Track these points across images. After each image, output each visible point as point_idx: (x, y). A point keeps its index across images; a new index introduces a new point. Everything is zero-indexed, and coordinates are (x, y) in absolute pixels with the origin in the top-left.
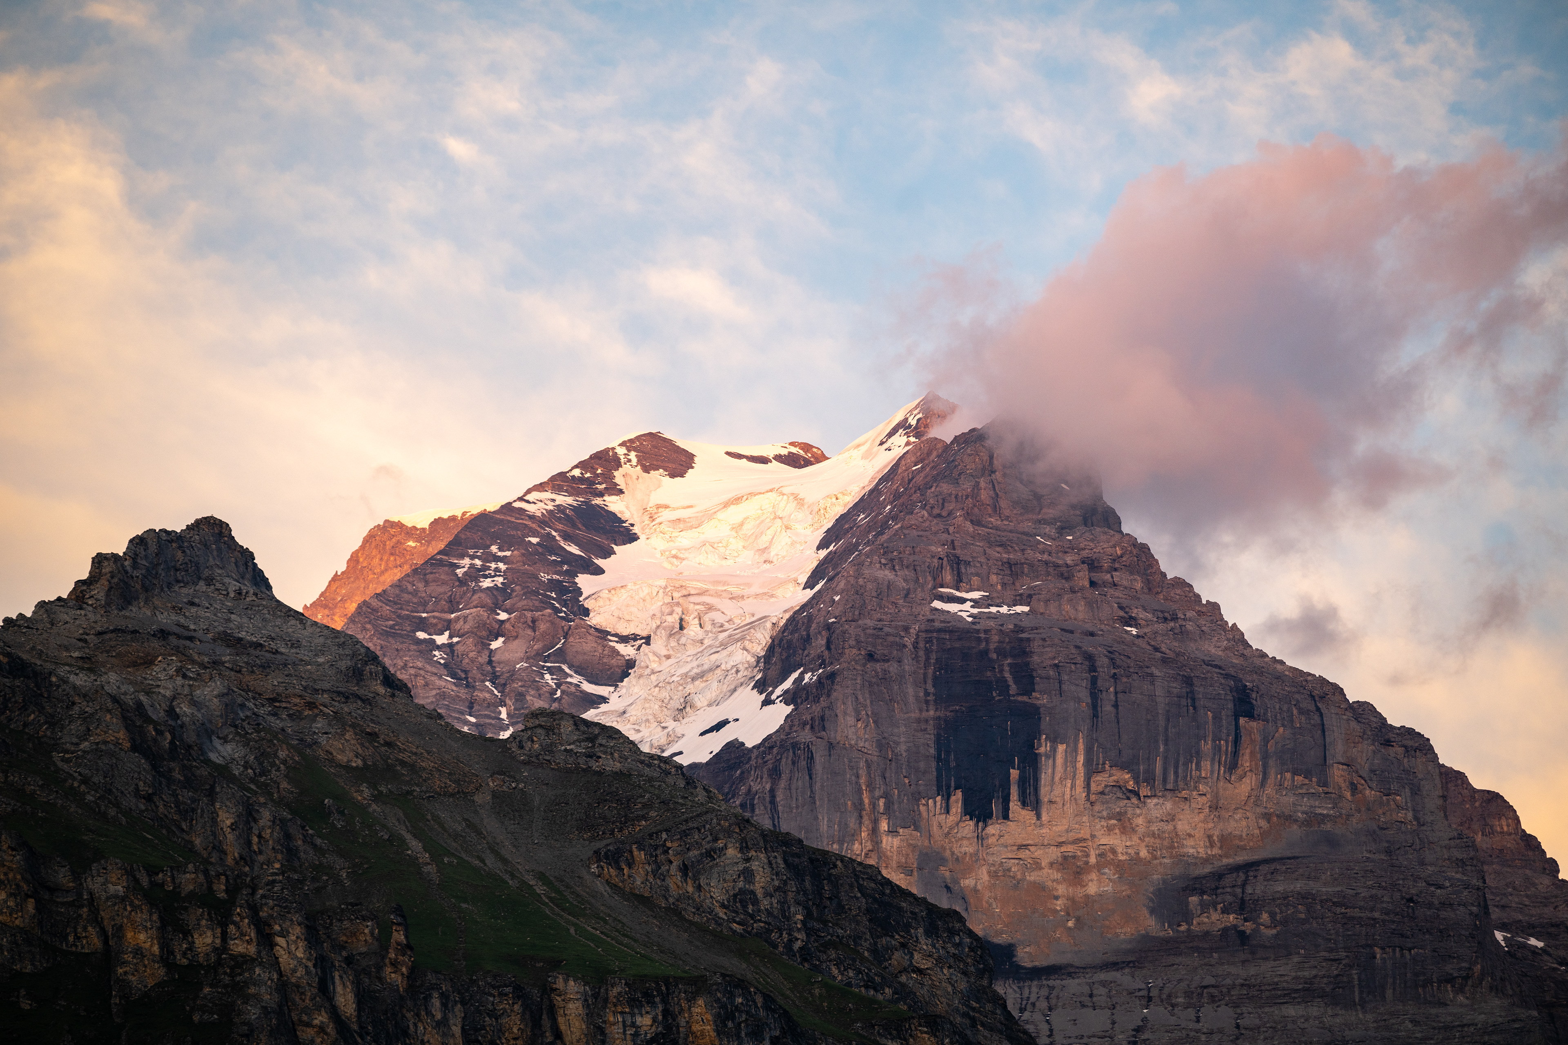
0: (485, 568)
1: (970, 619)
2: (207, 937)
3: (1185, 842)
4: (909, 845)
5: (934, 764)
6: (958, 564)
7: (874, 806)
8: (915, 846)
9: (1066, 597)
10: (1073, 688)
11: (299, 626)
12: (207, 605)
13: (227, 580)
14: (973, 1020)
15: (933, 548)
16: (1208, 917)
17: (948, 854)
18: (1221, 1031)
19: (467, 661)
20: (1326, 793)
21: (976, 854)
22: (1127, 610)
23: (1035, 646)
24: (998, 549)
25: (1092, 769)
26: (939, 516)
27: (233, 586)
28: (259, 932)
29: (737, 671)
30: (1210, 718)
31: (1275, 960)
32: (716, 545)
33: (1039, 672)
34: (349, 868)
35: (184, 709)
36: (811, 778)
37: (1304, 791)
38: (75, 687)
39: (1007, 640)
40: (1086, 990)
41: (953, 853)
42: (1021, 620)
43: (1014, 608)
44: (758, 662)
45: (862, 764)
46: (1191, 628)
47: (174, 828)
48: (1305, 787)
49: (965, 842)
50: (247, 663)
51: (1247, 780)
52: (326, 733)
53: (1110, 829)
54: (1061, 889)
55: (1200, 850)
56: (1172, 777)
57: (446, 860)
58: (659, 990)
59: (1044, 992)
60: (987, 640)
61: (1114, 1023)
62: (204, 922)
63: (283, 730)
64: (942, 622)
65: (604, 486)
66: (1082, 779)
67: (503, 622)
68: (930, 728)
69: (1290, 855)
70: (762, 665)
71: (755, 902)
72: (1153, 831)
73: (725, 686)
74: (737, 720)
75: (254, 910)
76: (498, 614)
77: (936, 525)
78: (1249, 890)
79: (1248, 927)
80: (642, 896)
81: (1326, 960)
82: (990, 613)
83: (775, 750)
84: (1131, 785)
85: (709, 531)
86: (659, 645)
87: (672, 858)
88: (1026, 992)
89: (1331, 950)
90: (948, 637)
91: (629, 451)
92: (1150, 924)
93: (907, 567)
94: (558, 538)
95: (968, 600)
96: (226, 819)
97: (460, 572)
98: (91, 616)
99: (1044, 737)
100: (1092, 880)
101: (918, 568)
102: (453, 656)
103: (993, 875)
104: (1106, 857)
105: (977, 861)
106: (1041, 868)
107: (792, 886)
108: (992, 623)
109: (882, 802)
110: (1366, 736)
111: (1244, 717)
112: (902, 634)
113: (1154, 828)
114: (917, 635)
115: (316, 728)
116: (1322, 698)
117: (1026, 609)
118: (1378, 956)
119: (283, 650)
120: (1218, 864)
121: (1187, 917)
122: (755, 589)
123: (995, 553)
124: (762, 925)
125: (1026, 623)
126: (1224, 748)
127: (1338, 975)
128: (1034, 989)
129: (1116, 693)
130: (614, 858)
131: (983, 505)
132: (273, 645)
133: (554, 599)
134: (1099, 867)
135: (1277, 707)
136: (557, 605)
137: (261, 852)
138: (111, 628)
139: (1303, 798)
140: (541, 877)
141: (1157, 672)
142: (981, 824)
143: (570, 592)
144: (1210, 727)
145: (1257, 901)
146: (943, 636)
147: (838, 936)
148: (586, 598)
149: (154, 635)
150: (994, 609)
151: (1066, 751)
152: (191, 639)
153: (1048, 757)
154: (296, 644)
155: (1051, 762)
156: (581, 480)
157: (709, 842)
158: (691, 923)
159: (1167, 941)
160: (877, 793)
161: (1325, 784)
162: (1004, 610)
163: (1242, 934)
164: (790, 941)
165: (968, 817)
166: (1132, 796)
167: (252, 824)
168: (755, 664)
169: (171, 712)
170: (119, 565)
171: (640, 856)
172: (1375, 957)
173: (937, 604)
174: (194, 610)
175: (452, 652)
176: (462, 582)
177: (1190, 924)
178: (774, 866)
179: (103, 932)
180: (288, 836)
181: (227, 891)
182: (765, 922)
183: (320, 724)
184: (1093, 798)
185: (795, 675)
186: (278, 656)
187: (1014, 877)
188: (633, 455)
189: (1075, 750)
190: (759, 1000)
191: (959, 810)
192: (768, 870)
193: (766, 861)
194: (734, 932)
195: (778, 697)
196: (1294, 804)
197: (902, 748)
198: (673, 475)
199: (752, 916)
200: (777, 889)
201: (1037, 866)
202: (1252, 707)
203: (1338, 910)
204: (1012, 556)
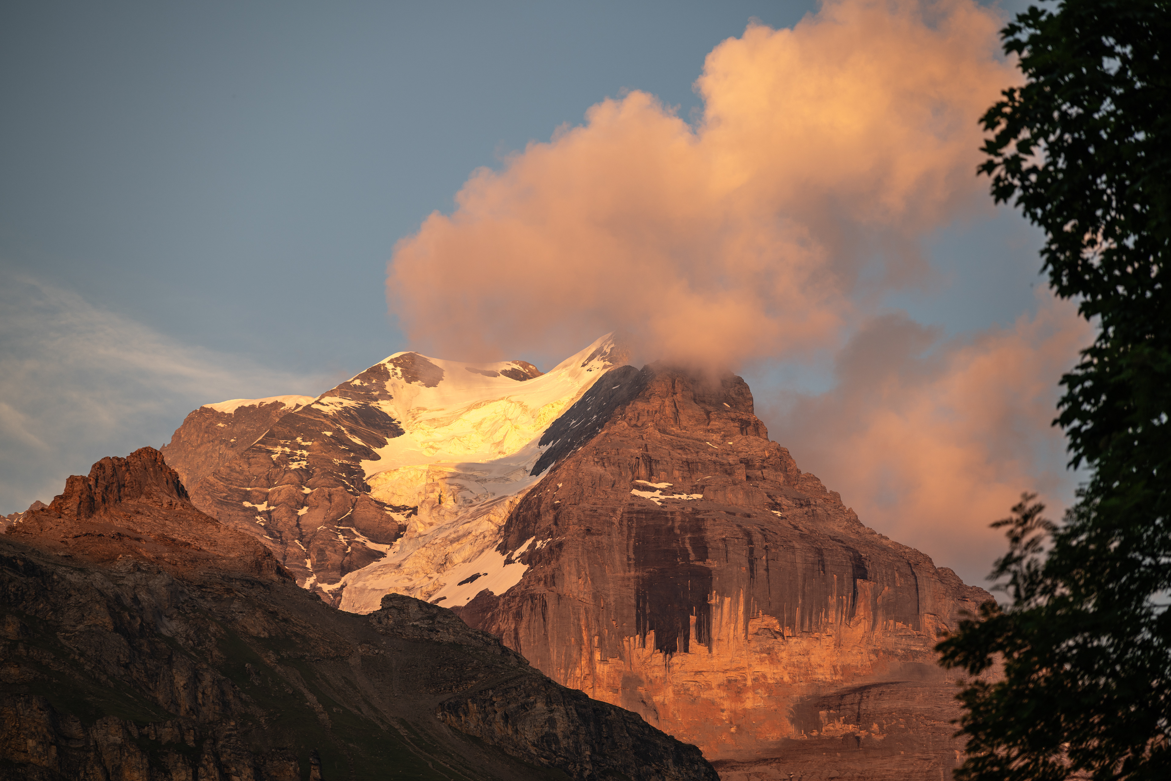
0: (292, 454)
1: (659, 504)
2: (182, 775)
3: (816, 670)
4: (616, 671)
5: (634, 612)
6: (650, 462)
7: (591, 641)
8: (620, 672)
9: (730, 488)
10: (736, 556)
11: (215, 530)
12: (148, 513)
13: (161, 495)
15: (632, 450)
16: (833, 726)
17: (644, 677)
19: (280, 524)
20: (919, 635)
21: (665, 677)
22: (774, 498)
23: (708, 524)
24: (679, 451)
25: (749, 616)
26: (636, 426)
27: (166, 500)
28: (221, 772)
29: (484, 537)
30: (835, 579)
31: (882, 759)
32: (461, 439)
33: (712, 544)
34: (266, 716)
35: (143, 596)
36: (544, 620)
37: (903, 634)
38: (70, 583)
39: (687, 520)
40: (745, 779)
41: (647, 677)
42: (697, 505)
43: (691, 496)
44: (499, 530)
45: (582, 611)
46: (820, 512)
47: (143, 688)
48: (904, 631)
49: (656, 669)
50: (180, 558)
51: (861, 625)
52: (241, 612)
53: (762, 660)
54: (726, 704)
55: (827, 676)
56: (807, 623)
57: (335, 710)
60: (673, 520)
62: (179, 764)
63: (210, 610)
64: (639, 505)
65: (378, 393)
66: (742, 623)
67: (307, 495)
68: (632, 584)
69: (893, 681)
70: (503, 533)
71: (557, 742)
72: (794, 662)
73: (475, 548)
74: (486, 574)
75: (217, 756)
76: (304, 489)
77: (633, 433)
78: (863, 707)
79: (863, 734)
80: (475, 737)
81: (920, 759)
82: (674, 499)
83: (517, 599)
84: (778, 628)
85: (456, 427)
86: (424, 513)
87: (497, 710)
89: (924, 752)
90: (644, 517)
91: (396, 366)
92: (791, 731)
93: (613, 464)
94: (346, 432)
95: (658, 489)
96: (180, 681)
97: (274, 457)
98: (67, 522)
99: (715, 592)
100: (748, 698)
101: (621, 465)
102: (271, 520)
103: (677, 693)
104: (759, 681)
105: (665, 682)
106: (712, 689)
107: (583, 730)
108: (676, 507)
109: (596, 639)
110: (947, 594)
111: (861, 578)
112: (611, 514)
113: (794, 660)
114: (622, 515)
115: (234, 608)
116: (916, 565)
117: (700, 496)
118: (958, 757)
119: (204, 548)
120: (840, 687)
121: (818, 726)
122: (494, 474)
123: (677, 454)
124: (562, 759)
125: (700, 507)
126: (845, 602)
127: (929, 771)
129: (767, 560)
131: (667, 418)
132: (197, 544)
133: (344, 478)
134: (754, 688)
135: (884, 571)
136: (347, 483)
137: (204, 705)
138: (84, 533)
139: (902, 638)
140: (403, 722)
141: (797, 546)
142: (668, 656)
143: (356, 473)
144: (835, 586)
145: (870, 715)
146: (640, 516)
147: (613, 766)
148: (368, 478)
149: (113, 537)
150: (676, 496)
151: (731, 603)
152: (138, 539)
153: (717, 606)
154: (214, 543)
155: (719, 610)
156: (361, 388)
157: (523, 698)
158: (511, 757)
159: (803, 743)
160: (593, 632)
161: (918, 629)
162: (684, 497)
163: (858, 738)
164: (581, 770)
165: (659, 650)
166: (778, 636)
167: (198, 684)
168: (497, 531)
169: (135, 599)
170: (86, 485)
171: (473, 707)
172: (955, 758)
173: (635, 492)
174: (139, 517)
175: (270, 517)
176: (276, 465)
177: (820, 731)
178: (570, 715)
179: (105, 770)
180: (223, 693)
181: (195, 741)
182: (564, 757)
183: (236, 605)
184: (750, 637)
185: (529, 542)
186: (201, 553)
187: (692, 695)
188: (398, 370)
189: (738, 602)
191: (652, 645)
192: (566, 719)
193: (564, 712)
194: (542, 764)
195: (517, 558)
196: (896, 643)
197: (611, 599)
198: (428, 386)
199: (555, 753)
200: (573, 733)
201: (709, 687)
202: (866, 571)
203: (929, 722)
204: (689, 457)
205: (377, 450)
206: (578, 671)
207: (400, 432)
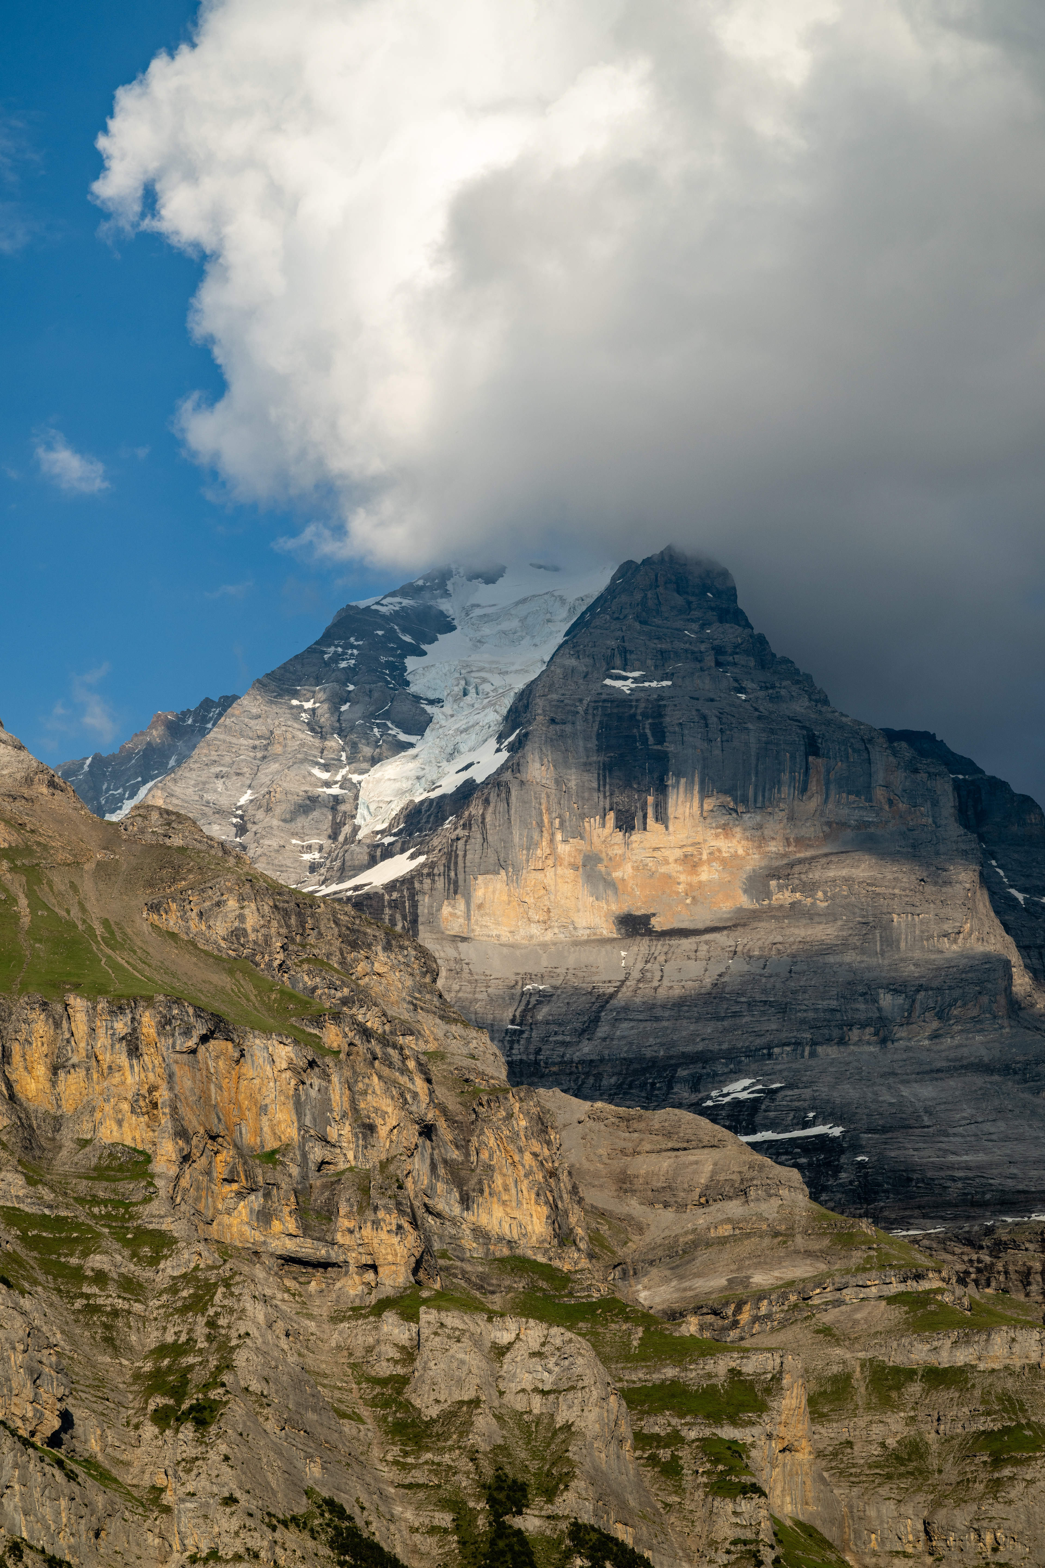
0: (344, 653)
1: (629, 692)
3: (769, 843)
4: (577, 850)
5: (595, 793)
6: (626, 652)
7: (552, 823)
8: (581, 851)
9: (698, 674)
10: (691, 739)
14: (415, 1005)
15: (608, 642)
16: (782, 895)
17: (604, 855)
18: (777, 975)
19: (323, 720)
20: (872, 806)
21: (624, 854)
22: (740, 681)
23: (668, 711)
24: (656, 641)
25: (705, 795)
26: (618, 618)
29: (490, 727)
30: (789, 757)
31: (825, 924)
33: (670, 728)
36: (509, 805)
37: (855, 805)
39: (651, 706)
40: (694, 947)
41: (607, 855)
42: (663, 692)
43: (661, 683)
44: (502, 719)
45: (543, 795)
48: (857, 802)
49: (616, 847)
51: (814, 799)
53: (717, 835)
54: (683, 878)
55: (781, 848)
56: (760, 798)
57: (41, 913)
58: (129, 1004)
59: (665, 949)
60: (637, 707)
61: (706, 970)
64: (608, 694)
65: (439, 591)
66: (698, 802)
67: (350, 692)
68: (593, 769)
69: (843, 850)
70: (504, 722)
71: (246, 935)
72: (747, 836)
73: (481, 737)
74: (479, 762)
76: (348, 686)
78: (810, 876)
79: (809, 901)
80: (173, 933)
81: (860, 923)
82: (644, 686)
83: (490, 786)
84: (732, 805)
86: (446, 706)
87: (193, 907)
88: (653, 948)
89: (864, 917)
90: (611, 705)
93: (588, 656)
94: (398, 630)
95: (630, 678)
97: (326, 656)
99: (671, 773)
100: (704, 871)
101: (597, 656)
102: (314, 717)
103: (636, 869)
104: (715, 855)
105: (625, 859)
106: (669, 863)
108: (643, 694)
109: (557, 821)
110: (900, 767)
111: (813, 755)
112: (578, 704)
113: (748, 834)
114: (588, 704)
116: (870, 740)
117: (669, 683)
118: (895, 920)
120: (792, 857)
121: (768, 895)
122: (516, 667)
123: (653, 644)
124: (250, 950)
125: (666, 694)
126: (798, 778)
127: (866, 934)
128: (659, 947)
129: (723, 742)
130: (154, 908)
131: (650, 609)
133: (387, 675)
134: (709, 862)
135: (837, 748)
136: (389, 679)
139: (855, 810)
140: (106, 923)
141: (753, 726)
142: (627, 834)
143: (399, 669)
144: (788, 763)
145: (816, 883)
146: (606, 704)
147: (314, 954)
148: (410, 674)
151: (686, 783)
153: (673, 787)
155: (675, 791)
156: (423, 587)
157: (217, 896)
158: (202, 951)
159: (754, 911)
161: (870, 800)
162: (654, 684)
163: (804, 906)
164: (271, 960)
165: (618, 829)
166: (733, 812)
171: (174, 906)
172: (893, 921)
173: (608, 682)
175: (314, 713)
176: (327, 664)
177: (771, 899)
178: (261, 911)
184: (705, 814)
185: (518, 731)
187: (650, 870)
188: (461, 569)
189: (693, 782)
190: (191, 1011)
191: (612, 825)
192: (257, 913)
193: (256, 908)
194: (230, 956)
195: (505, 746)
196: (848, 814)
197: (573, 783)
198: (488, 584)
200: (263, 926)
201: (666, 862)
202: (818, 748)
203: (870, 888)
204: (663, 646)
205: (424, 647)
206: (539, 852)
207: (453, 628)
